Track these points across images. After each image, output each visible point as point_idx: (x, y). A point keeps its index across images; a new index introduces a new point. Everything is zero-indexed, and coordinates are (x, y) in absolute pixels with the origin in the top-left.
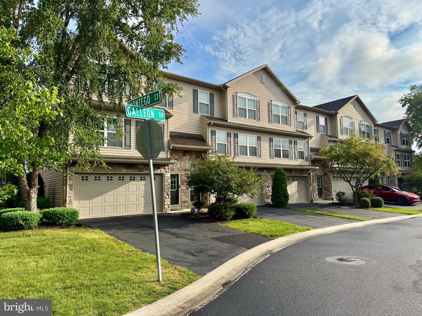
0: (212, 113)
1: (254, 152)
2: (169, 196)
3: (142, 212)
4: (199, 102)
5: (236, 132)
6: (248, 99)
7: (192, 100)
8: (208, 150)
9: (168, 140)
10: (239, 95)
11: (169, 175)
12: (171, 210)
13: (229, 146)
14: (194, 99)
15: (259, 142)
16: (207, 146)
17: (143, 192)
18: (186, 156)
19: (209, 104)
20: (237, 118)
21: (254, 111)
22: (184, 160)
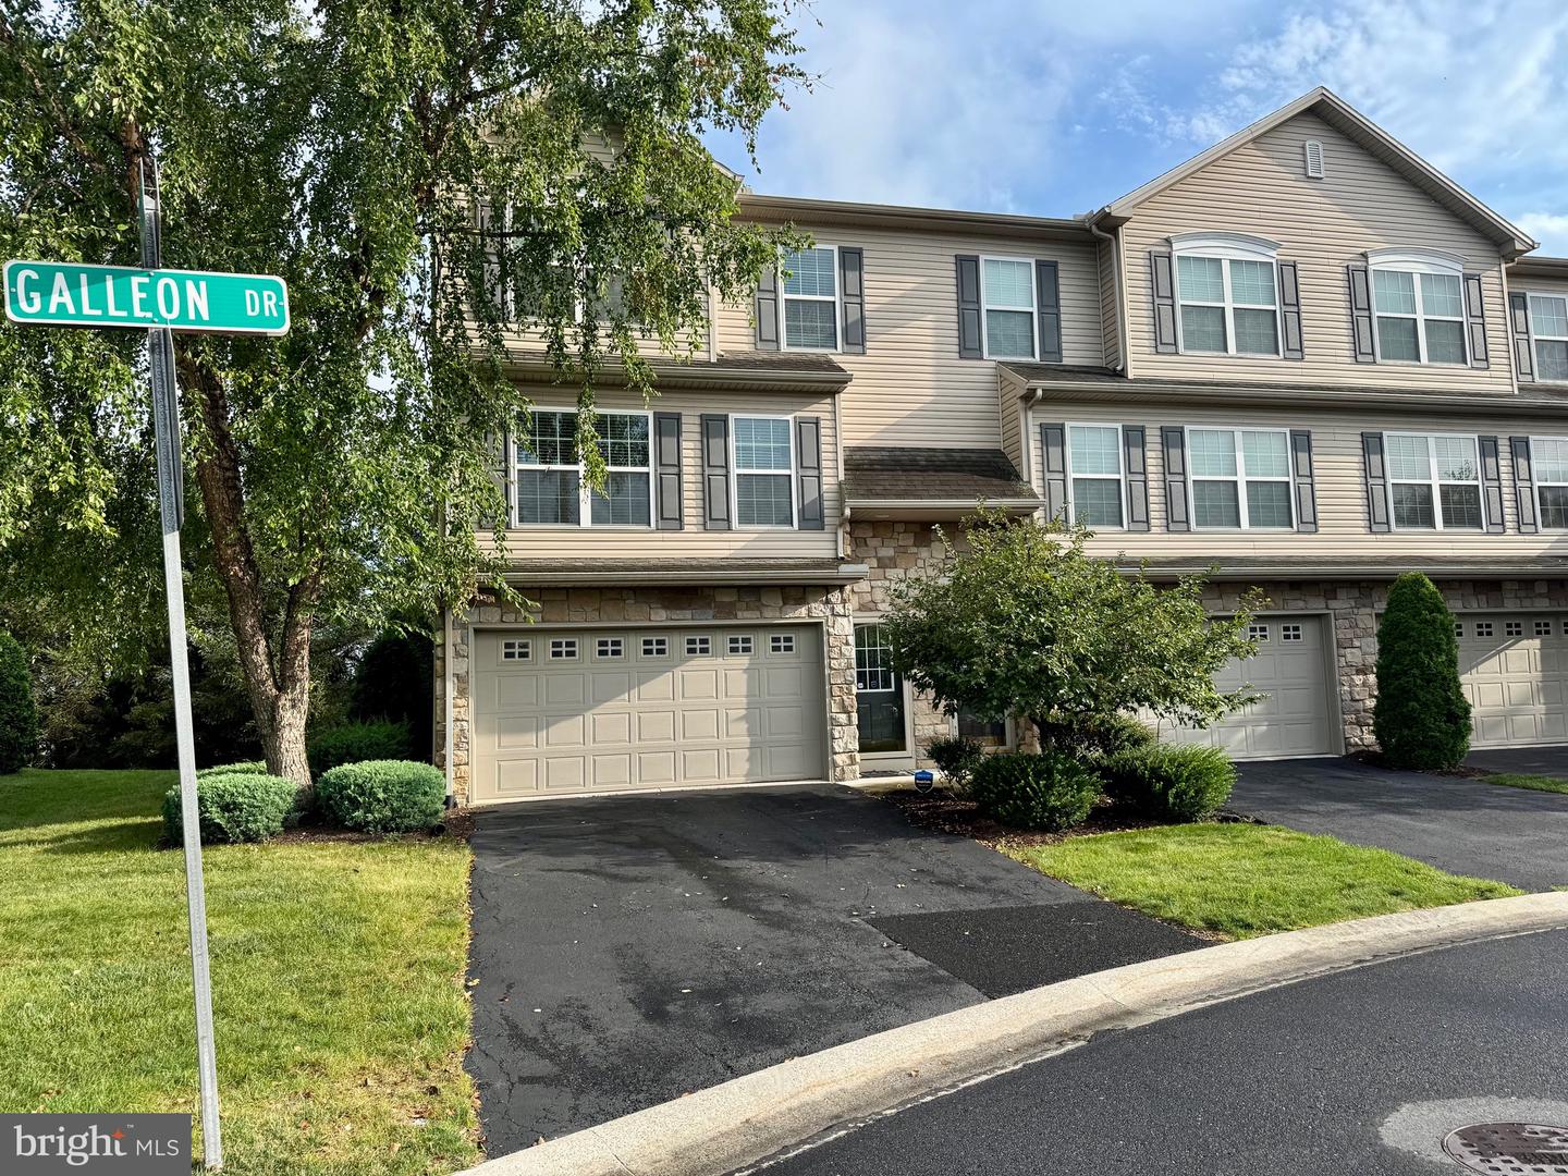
0: (1052, 346)
1: (1276, 504)
2: (850, 717)
3: (743, 779)
4: (985, 306)
5: (1171, 419)
6: (1232, 262)
7: (954, 304)
8: (1028, 512)
9: (840, 484)
10: (1179, 249)
11: (850, 630)
12: (865, 775)
13: (1138, 487)
14: (961, 299)
15: (1303, 456)
16: (1017, 495)
17: (745, 700)
18: (928, 545)
19: (1035, 310)
20: (1177, 353)
21: (1269, 318)
22: (920, 563)
